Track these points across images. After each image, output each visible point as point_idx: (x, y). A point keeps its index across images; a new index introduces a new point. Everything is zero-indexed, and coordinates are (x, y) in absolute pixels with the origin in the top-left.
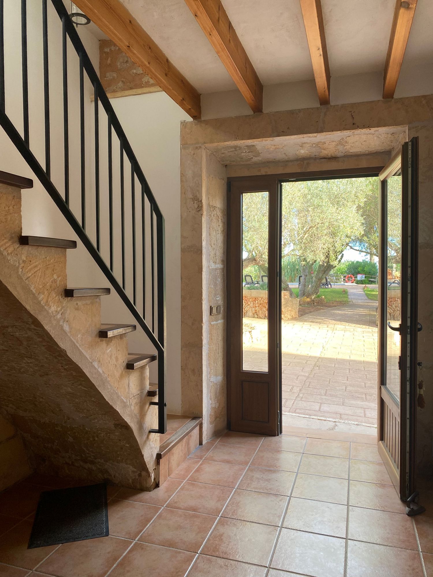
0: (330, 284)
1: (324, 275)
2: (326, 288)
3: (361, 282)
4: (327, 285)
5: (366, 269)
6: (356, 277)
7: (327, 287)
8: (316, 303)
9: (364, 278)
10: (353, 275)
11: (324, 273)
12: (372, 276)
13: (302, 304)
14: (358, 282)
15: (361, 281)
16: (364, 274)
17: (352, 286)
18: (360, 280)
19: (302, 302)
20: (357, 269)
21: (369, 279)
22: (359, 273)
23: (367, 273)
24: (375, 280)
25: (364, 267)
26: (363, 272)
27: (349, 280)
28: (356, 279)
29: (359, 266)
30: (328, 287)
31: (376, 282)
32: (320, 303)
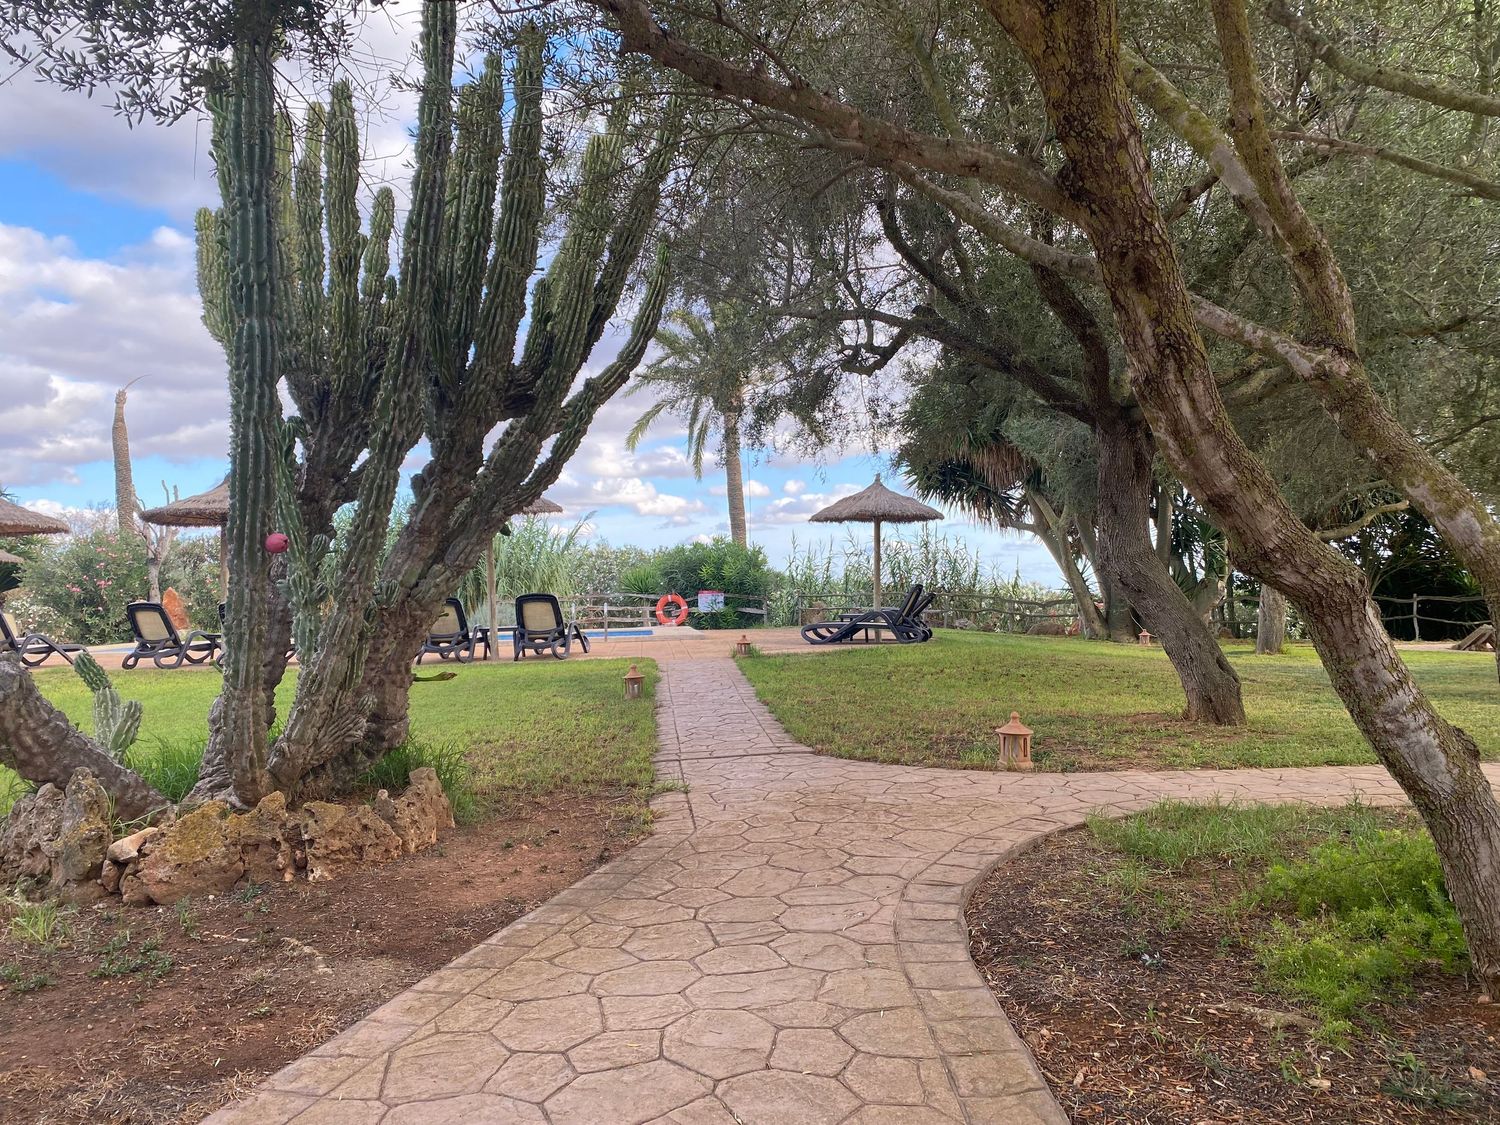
0: (578, 636)
1: (437, 567)
2: (555, 655)
3: (714, 621)
4: (561, 641)
5: (727, 571)
6: (694, 603)
7: (560, 650)
8: (327, 858)
9: (721, 606)
10: (684, 597)
11: (438, 558)
12: (751, 598)
13: (155, 891)
14: (699, 622)
15: (713, 615)
16: (720, 591)
17: (680, 638)
18: (706, 614)
19: (161, 873)
20: (694, 571)
21: (740, 609)
22: (702, 586)
23: (732, 588)
24: (759, 612)
25: (719, 564)
26: (719, 582)
27: (668, 614)
28: (694, 610)
29: (702, 562)
30: (567, 650)
31: (765, 618)
32: (371, 854)
